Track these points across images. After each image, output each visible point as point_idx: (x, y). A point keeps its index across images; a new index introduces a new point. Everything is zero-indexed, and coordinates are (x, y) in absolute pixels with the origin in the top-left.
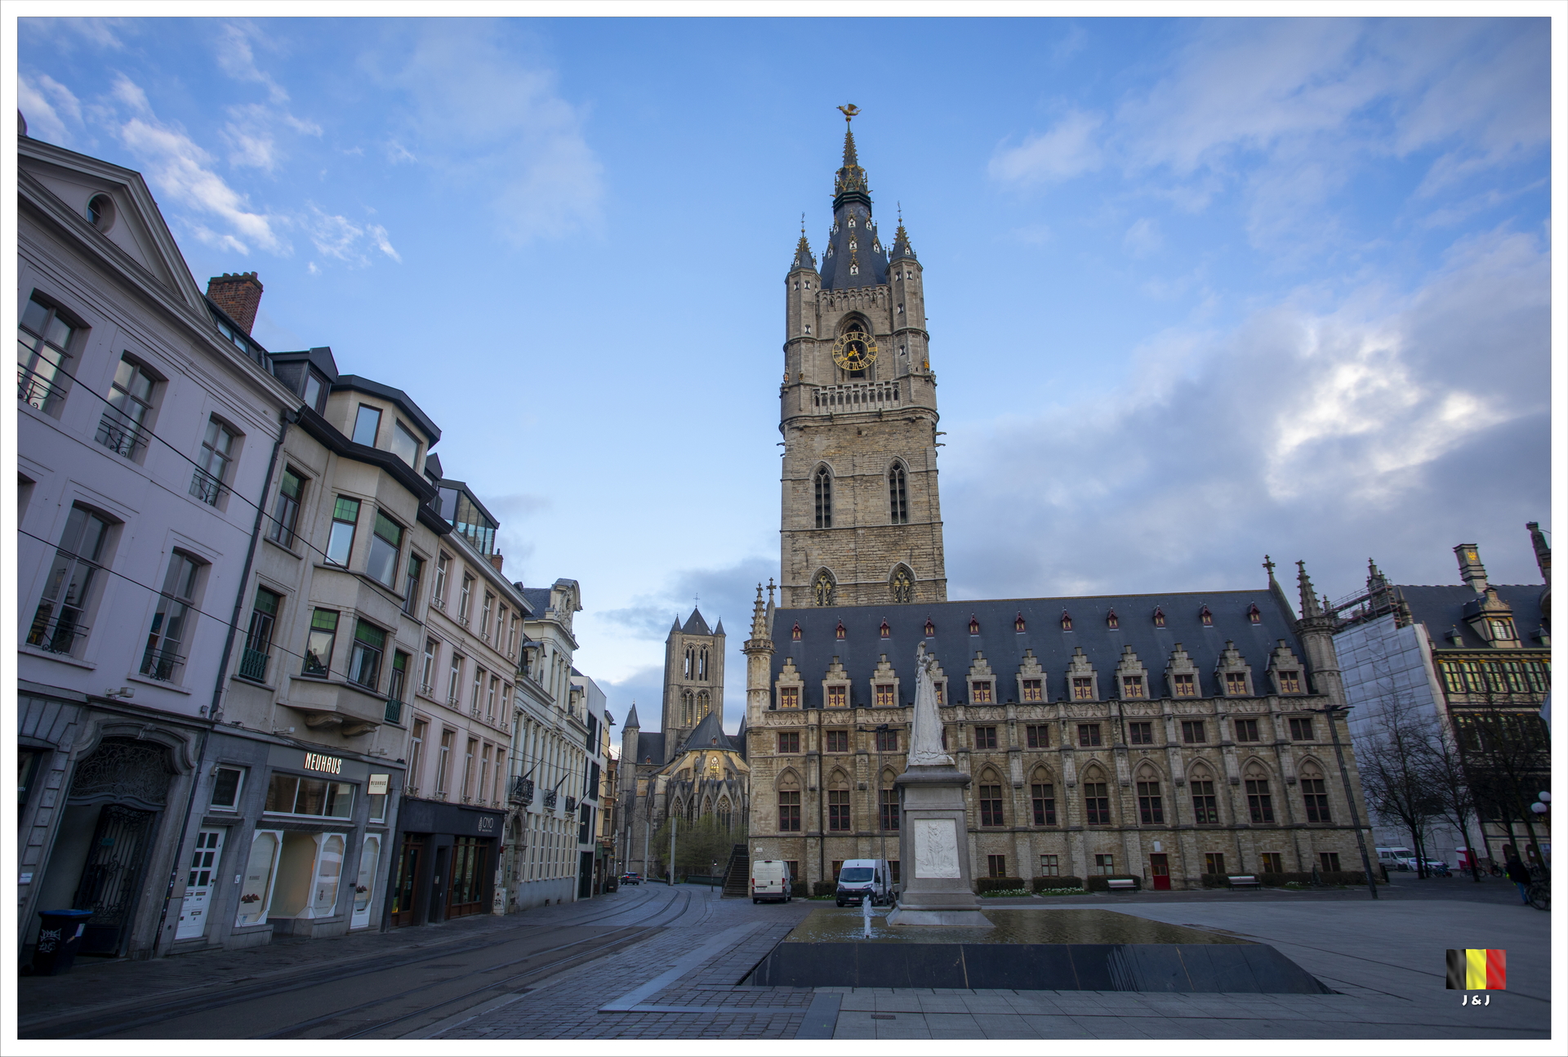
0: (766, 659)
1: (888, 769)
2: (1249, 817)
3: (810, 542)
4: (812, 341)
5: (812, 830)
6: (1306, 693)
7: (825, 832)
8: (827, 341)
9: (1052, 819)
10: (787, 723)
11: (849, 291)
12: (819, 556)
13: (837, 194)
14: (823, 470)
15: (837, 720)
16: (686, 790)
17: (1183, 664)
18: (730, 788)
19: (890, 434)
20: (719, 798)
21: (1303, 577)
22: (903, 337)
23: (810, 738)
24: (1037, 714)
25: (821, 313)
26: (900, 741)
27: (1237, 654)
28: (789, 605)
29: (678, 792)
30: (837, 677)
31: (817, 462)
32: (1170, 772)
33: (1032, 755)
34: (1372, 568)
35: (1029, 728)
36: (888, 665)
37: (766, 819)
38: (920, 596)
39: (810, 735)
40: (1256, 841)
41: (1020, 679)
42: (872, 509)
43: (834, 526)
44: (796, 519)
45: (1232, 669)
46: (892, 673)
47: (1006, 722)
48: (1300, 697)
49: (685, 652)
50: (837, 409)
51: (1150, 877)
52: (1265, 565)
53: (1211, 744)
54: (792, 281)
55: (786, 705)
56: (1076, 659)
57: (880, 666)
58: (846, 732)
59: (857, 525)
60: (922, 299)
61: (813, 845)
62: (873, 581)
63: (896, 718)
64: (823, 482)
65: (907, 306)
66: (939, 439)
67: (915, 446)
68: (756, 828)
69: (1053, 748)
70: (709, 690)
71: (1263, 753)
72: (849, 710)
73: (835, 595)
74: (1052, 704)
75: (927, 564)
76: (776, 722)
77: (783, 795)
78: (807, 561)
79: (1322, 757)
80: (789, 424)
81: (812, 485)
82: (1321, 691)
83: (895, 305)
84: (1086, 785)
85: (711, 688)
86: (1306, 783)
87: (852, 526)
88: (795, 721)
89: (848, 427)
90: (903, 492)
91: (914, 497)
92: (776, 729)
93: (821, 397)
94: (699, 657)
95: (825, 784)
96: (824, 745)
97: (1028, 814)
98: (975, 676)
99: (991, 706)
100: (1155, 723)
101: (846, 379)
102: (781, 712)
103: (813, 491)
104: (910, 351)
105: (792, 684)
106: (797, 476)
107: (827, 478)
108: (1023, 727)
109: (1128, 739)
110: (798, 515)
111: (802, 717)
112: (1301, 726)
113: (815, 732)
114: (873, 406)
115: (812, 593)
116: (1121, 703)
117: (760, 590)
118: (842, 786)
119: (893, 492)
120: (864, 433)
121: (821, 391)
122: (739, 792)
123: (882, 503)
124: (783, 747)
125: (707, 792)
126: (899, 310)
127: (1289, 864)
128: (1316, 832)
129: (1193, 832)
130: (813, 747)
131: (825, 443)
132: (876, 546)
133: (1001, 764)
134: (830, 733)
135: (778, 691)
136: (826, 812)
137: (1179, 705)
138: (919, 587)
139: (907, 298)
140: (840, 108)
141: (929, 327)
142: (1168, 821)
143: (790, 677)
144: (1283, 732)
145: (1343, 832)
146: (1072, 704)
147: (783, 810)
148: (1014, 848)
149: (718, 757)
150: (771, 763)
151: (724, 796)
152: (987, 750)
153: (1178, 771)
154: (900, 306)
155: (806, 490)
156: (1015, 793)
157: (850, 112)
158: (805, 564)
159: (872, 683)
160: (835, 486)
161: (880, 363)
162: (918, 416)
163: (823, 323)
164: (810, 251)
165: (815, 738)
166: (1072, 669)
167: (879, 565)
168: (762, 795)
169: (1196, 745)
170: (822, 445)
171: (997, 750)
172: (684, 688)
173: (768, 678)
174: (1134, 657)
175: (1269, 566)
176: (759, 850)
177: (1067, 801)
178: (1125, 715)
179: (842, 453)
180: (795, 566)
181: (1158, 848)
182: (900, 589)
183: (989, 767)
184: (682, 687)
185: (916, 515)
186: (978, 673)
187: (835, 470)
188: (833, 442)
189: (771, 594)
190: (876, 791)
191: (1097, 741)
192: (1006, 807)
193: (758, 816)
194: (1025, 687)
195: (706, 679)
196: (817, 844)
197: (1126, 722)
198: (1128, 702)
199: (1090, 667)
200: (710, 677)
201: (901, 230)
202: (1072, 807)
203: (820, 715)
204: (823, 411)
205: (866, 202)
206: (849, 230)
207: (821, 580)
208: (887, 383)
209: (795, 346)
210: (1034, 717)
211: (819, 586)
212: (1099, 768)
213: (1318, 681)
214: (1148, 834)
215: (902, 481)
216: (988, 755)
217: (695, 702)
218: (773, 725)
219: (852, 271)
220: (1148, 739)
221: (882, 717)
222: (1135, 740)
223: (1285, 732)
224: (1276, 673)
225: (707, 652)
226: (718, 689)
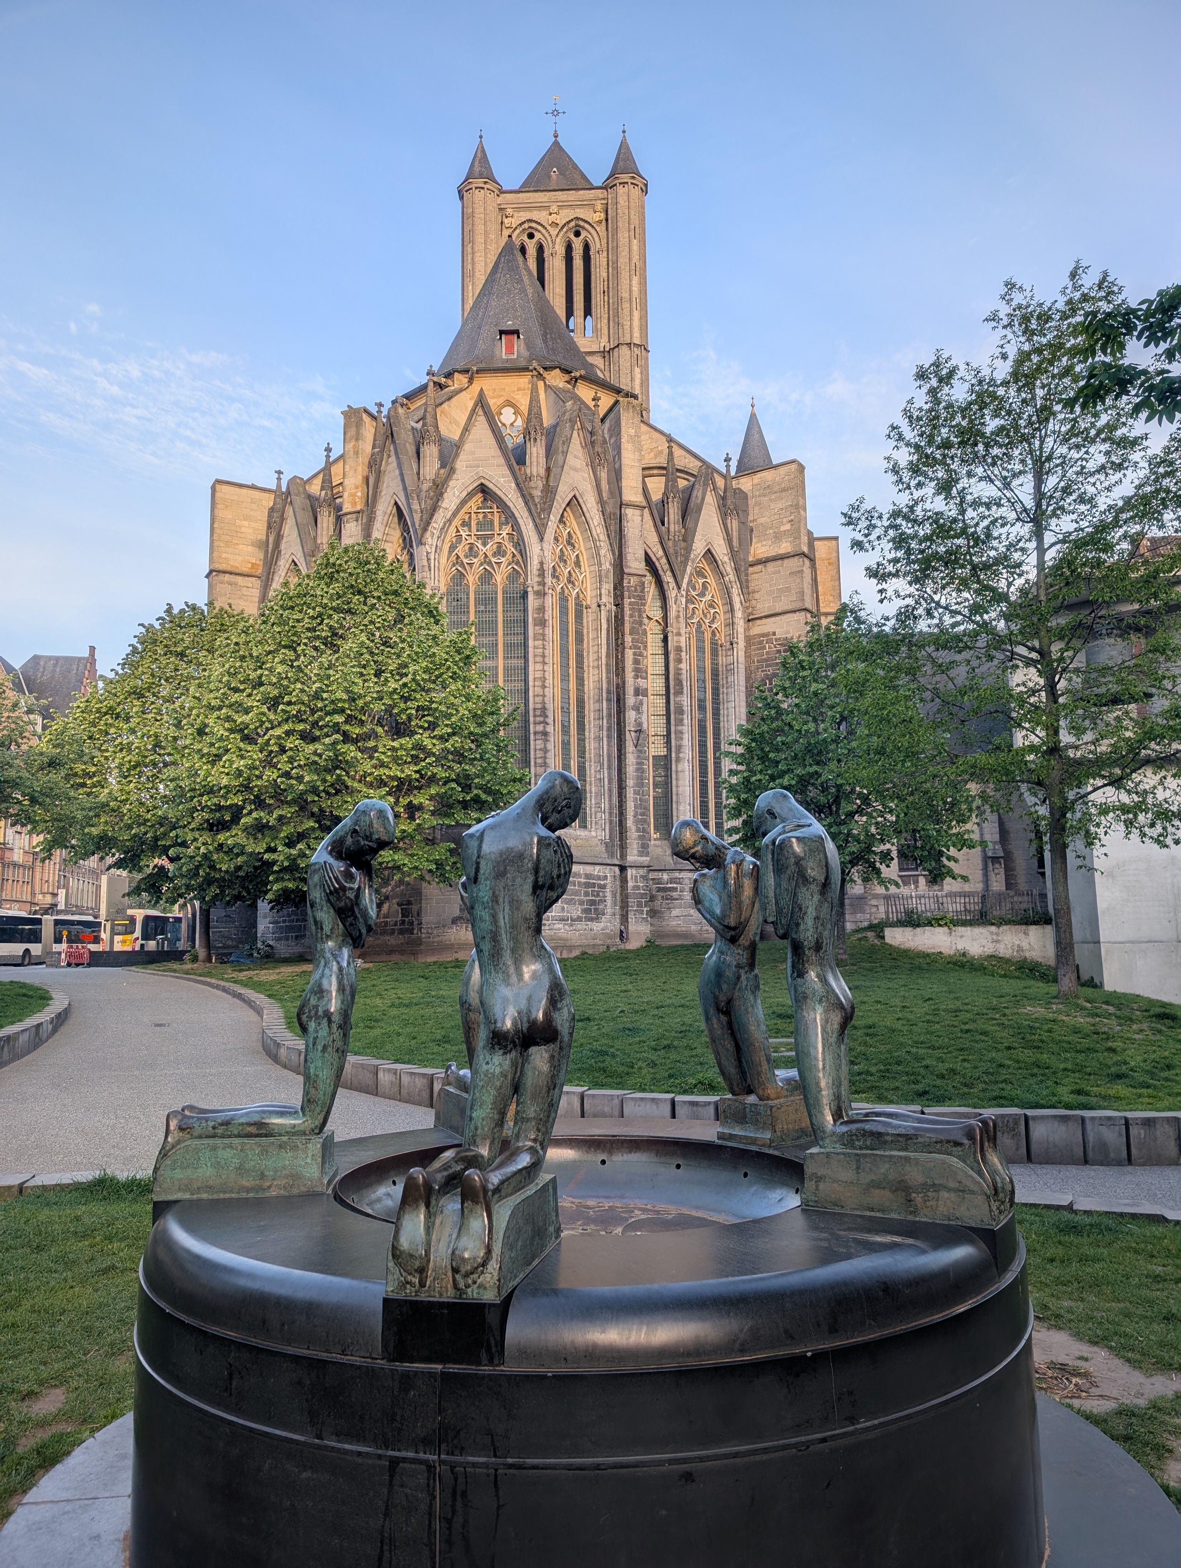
85: (605, 354)
225: (587, 247)
226: (624, 350)
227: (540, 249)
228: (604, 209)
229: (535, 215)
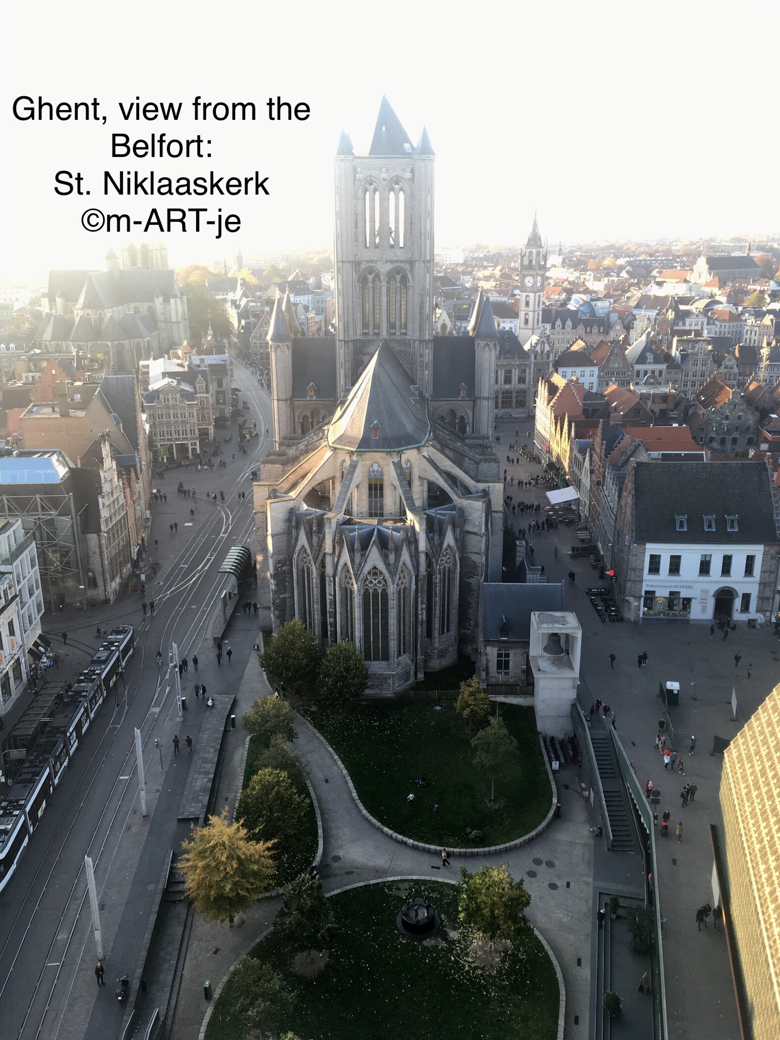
49: (361, 194)
85: (411, 263)
172: (363, 266)
184: (358, 263)
217: (384, 290)
226: (421, 264)
227: (376, 192)
228: (412, 171)
229: (373, 173)
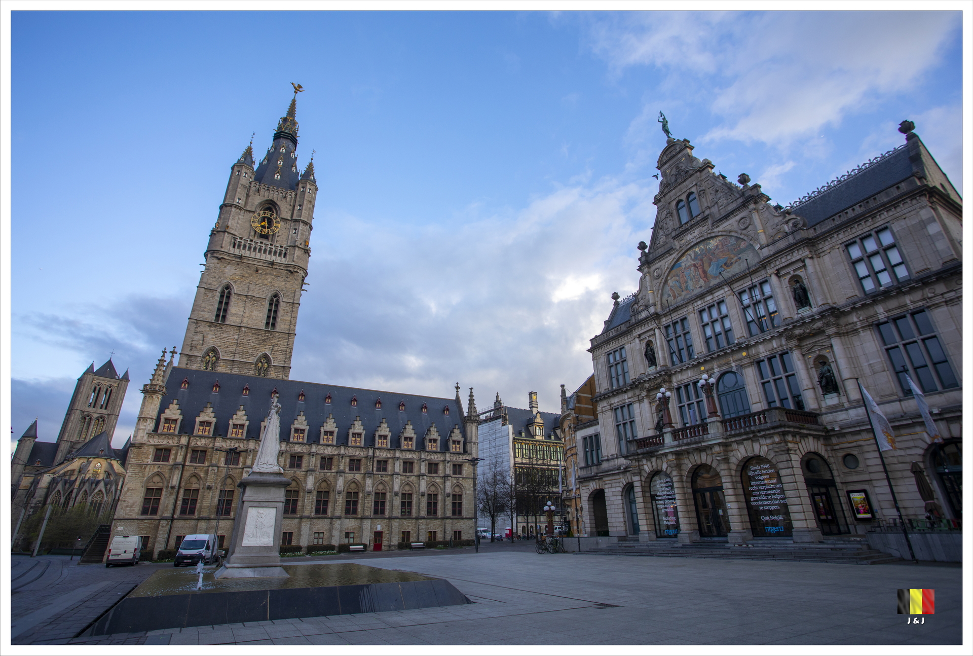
0: (158, 398)
1: (230, 477)
2: (426, 513)
3: (208, 329)
4: (240, 209)
5: (166, 515)
6: (462, 452)
7: (176, 516)
8: (250, 211)
9: (325, 511)
10: (164, 442)
11: (271, 187)
12: (212, 338)
13: (278, 130)
14: (228, 287)
15: (201, 443)
16: (67, 485)
17: (410, 432)
18: (106, 485)
19: (276, 276)
20: (95, 492)
21: (471, 396)
22: (298, 223)
23: (179, 453)
24: (328, 451)
25: (250, 194)
26: (241, 460)
27: (436, 429)
28: (183, 366)
29: (60, 487)
30: (208, 415)
31: (225, 282)
32: (393, 488)
33: (320, 474)
34: (497, 397)
35: (322, 458)
36: (244, 412)
37: (131, 507)
38: (273, 374)
39: (180, 451)
40: (427, 525)
41: (322, 430)
42: (254, 317)
43: (227, 323)
44: (202, 313)
45: (432, 437)
46: (245, 417)
47: (309, 454)
48: (459, 454)
49: (93, 388)
50: (246, 253)
51: (372, 544)
52: (456, 387)
53: (415, 474)
54: (236, 168)
55: (166, 430)
56: (356, 422)
57: (238, 413)
58: (206, 451)
59: (242, 325)
60: (313, 206)
61: (165, 525)
62: (245, 360)
63: (241, 446)
64: (226, 295)
65: (304, 207)
66: (304, 287)
67: (290, 287)
68: (121, 513)
69: (333, 471)
70: (106, 416)
71: (438, 480)
72: (211, 438)
73: (217, 364)
74: (338, 446)
75: (281, 356)
76: (156, 441)
77: (149, 490)
78: (203, 340)
79: (463, 484)
80: (212, 254)
81: (218, 294)
82: (469, 452)
83: (297, 204)
84: (348, 493)
85: (109, 415)
86: (454, 496)
87: (239, 325)
88: (171, 442)
89: (251, 265)
90: (276, 312)
91: (282, 316)
92: (155, 445)
93: (237, 243)
94: (104, 393)
95: (183, 484)
96: (188, 459)
97: (312, 508)
98: (297, 425)
99: (302, 444)
100: (390, 461)
101: (256, 237)
102: (161, 434)
103: (218, 299)
104: (299, 233)
105: (174, 417)
106: (209, 286)
107: (229, 293)
108: (319, 457)
109: (375, 469)
110: (204, 311)
111: (176, 439)
112: (457, 468)
113: (183, 450)
114: (269, 258)
115: (202, 361)
116: (375, 449)
117: (164, 352)
118: (195, 486)
119: (270, 311)
120: (260, 272)
121: (239, 240)
122: (113, 489)
123: (261, 315)
124: (157, 458)
125: (86, 487)
126: (299, 208)
127: (440, 537)
128: (455, 520)
129: (398, 520)
130: (180, 459)
131: (233, 271)
132: (252, 340)
133: (301, 478)
134: (195, 451)
135: (162, 420)
136: (180, 503)
137: (403, 453)
138: (273, 369)
139: (305, 202)
140: (292, 84)
141: (314, 223)
142: (387, 514)
143: (174, 412)
144: (449, 471)
145: (466, 520)
146: (349, 447)
147: (147, 501)
148: (299, 528)
149: (102, 463)
150: (145, 468)
151: (100, 491)
152: (295, 469)
153: (396, 488)
154: (300, 206)
155: (213, 297)
156: (306, 495)
157: (298, 88)
158: (201, 342)
159: (231, 422)
160: (233, 299)
161: (280, 234)
162: (295, 270)
163: (250, 200)
164: (253, 156)
165: (182, 453)
166: (353, 428)
167: (251, 351)
168: (132, 490)
169: (408, 474)
170: (230, 272)
171: (301, 470)
172: (85, 413)
173: (157, 411)
174: (386, 425)
175: (457, 388)
176: (119, 528)
177: (335, 501)
178: (375, 455)
179: (243, 280)
180: (194, 342)
181: (379, 528)
182: (261, 368)
183: (295, 479)
184: (84, 412)
185: (281, 326)
186: (299, 423)
187: (236, 289)
188: (238, 272)
189: (172, 357)
190: (218, 491)
191: (358, 469)
192: (299, 503)
193: (125, 504)
194: (325, 435)
195: (106, 409)
196: (167, 524)
197: (375, 460)
198: (378, 449)
199: (362, 427)
200: (109, 407)
201: (311, 165)
202: (338, 505)
203: (189, 439)
204: (237, 252)
205: (295, 142)
206: (280, 153)
207: (210, 354)
208: (281, 247)
209: (228, 208)
210: (326, 452)
211: (208, 357)
212: (356, 484)
213: (468, 446)
214: (375, 521)
215: (277, 305)
216: (295, 472)
217: (92, 424)
218: (152, 442)
219: (276, 176)
220: (385, 470)
221: (232, 444)
222: (378, 469)
223: (450, 470)
224: (451, 441)
225: (111, 390)
226: (114, 416)
227: (100, 388)
228: (118, 384)
229: (101, 382)
